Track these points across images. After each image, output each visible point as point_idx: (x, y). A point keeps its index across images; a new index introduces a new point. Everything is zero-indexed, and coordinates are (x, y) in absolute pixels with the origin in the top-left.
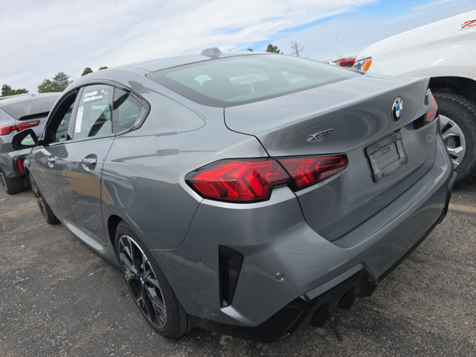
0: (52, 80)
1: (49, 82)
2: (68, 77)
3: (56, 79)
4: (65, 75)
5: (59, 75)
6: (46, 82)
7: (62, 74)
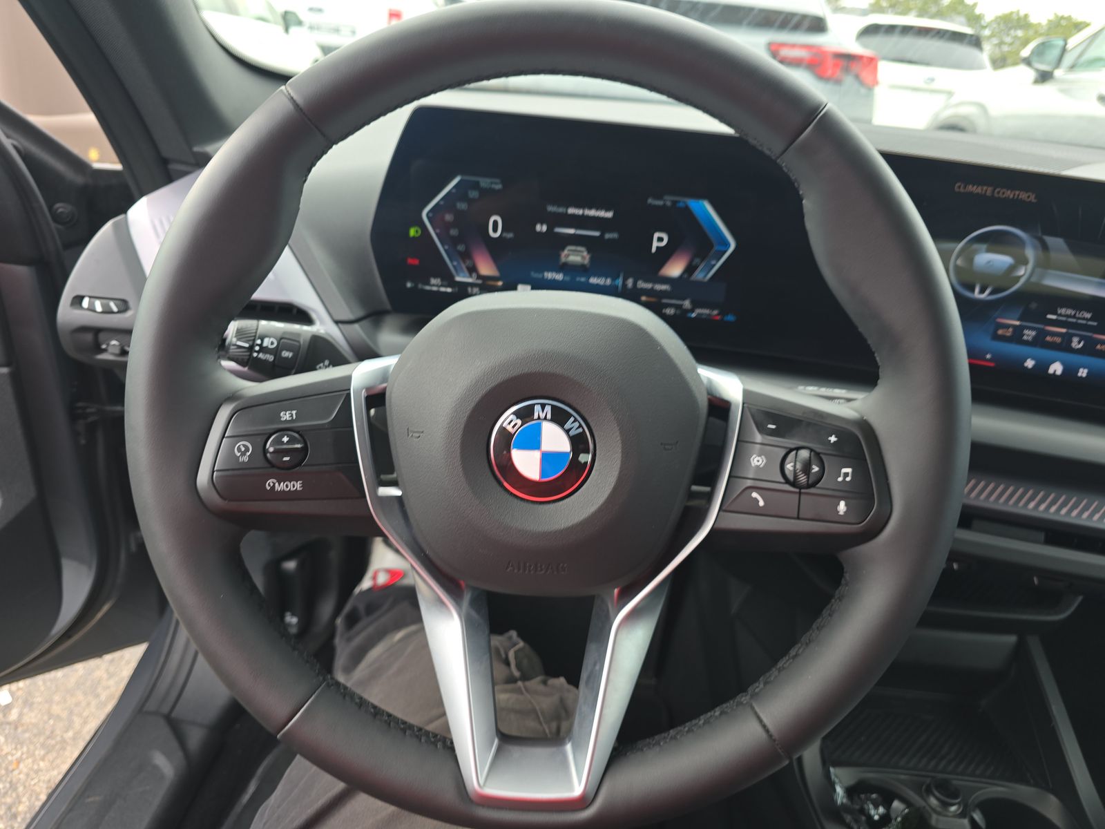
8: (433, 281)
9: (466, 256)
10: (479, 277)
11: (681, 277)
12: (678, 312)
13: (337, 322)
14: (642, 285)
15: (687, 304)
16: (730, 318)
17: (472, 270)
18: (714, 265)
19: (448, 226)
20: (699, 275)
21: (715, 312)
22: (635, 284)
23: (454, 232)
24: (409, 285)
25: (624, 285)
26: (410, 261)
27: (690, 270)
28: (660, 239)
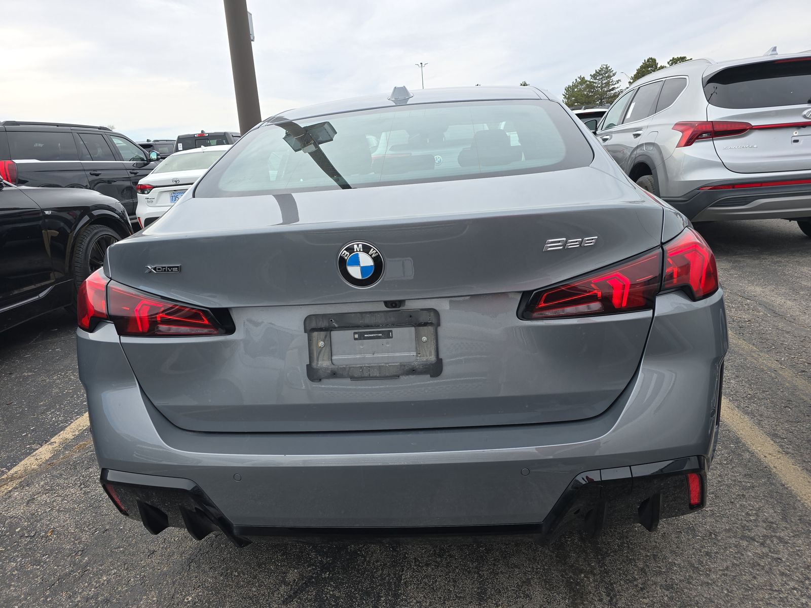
0: (588, 78)
1: (583, 80)
2: (614, 75)
3: (594, 76)
4: (611, 71)
5: (602, 69)
6: (579, 80)
7: (607, 68)
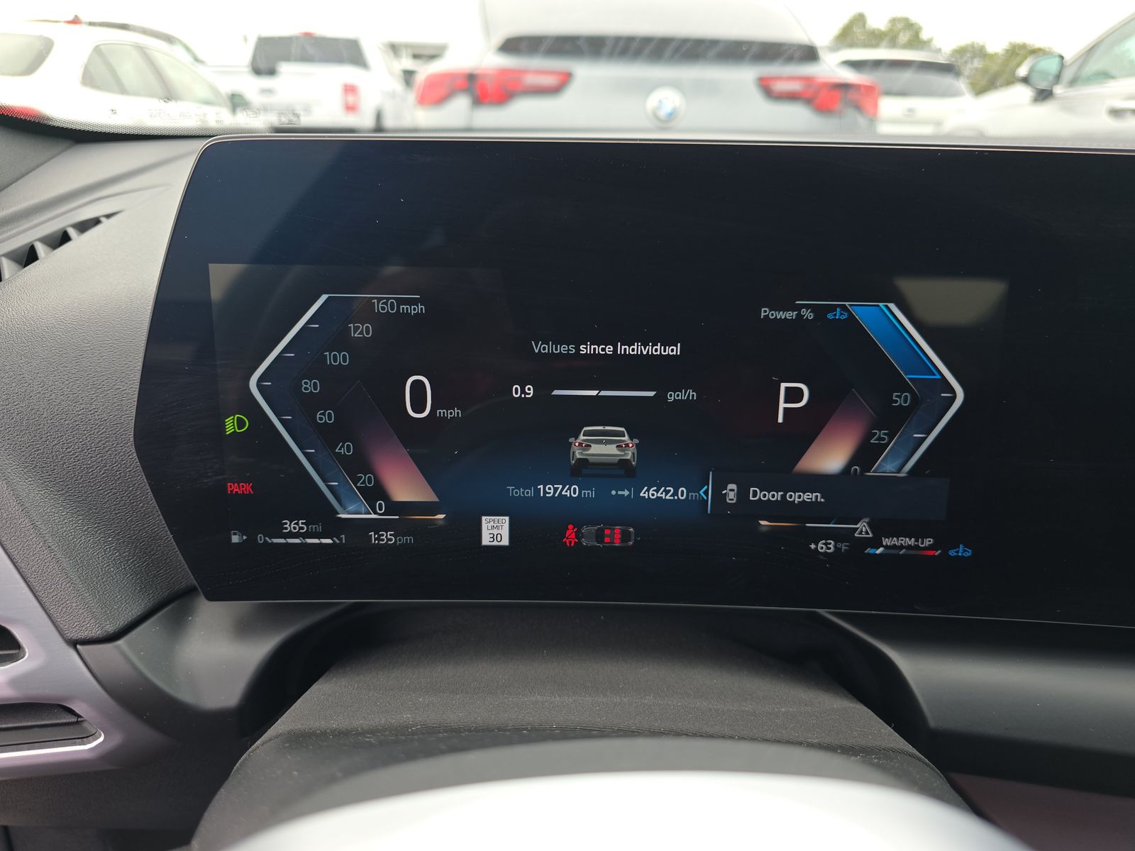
8: (290, 526)
9: (358, 465)
10: (394, 507)
11: (846, 470)
12: (844, 547)
13: (74, 644)
14: (758, 495)
15: (863, 528)
16: (963, 551)
17: (376, 493)
18: (923, 440)
19: (311, 404)
20: (886, 466)
21: (928, 542)
22: (742, 494)
23: (324, 417)
24: (235, 539)
25: (719, 497)
26: (233, 488)
27: (865, 455)
28: (794, 395)
